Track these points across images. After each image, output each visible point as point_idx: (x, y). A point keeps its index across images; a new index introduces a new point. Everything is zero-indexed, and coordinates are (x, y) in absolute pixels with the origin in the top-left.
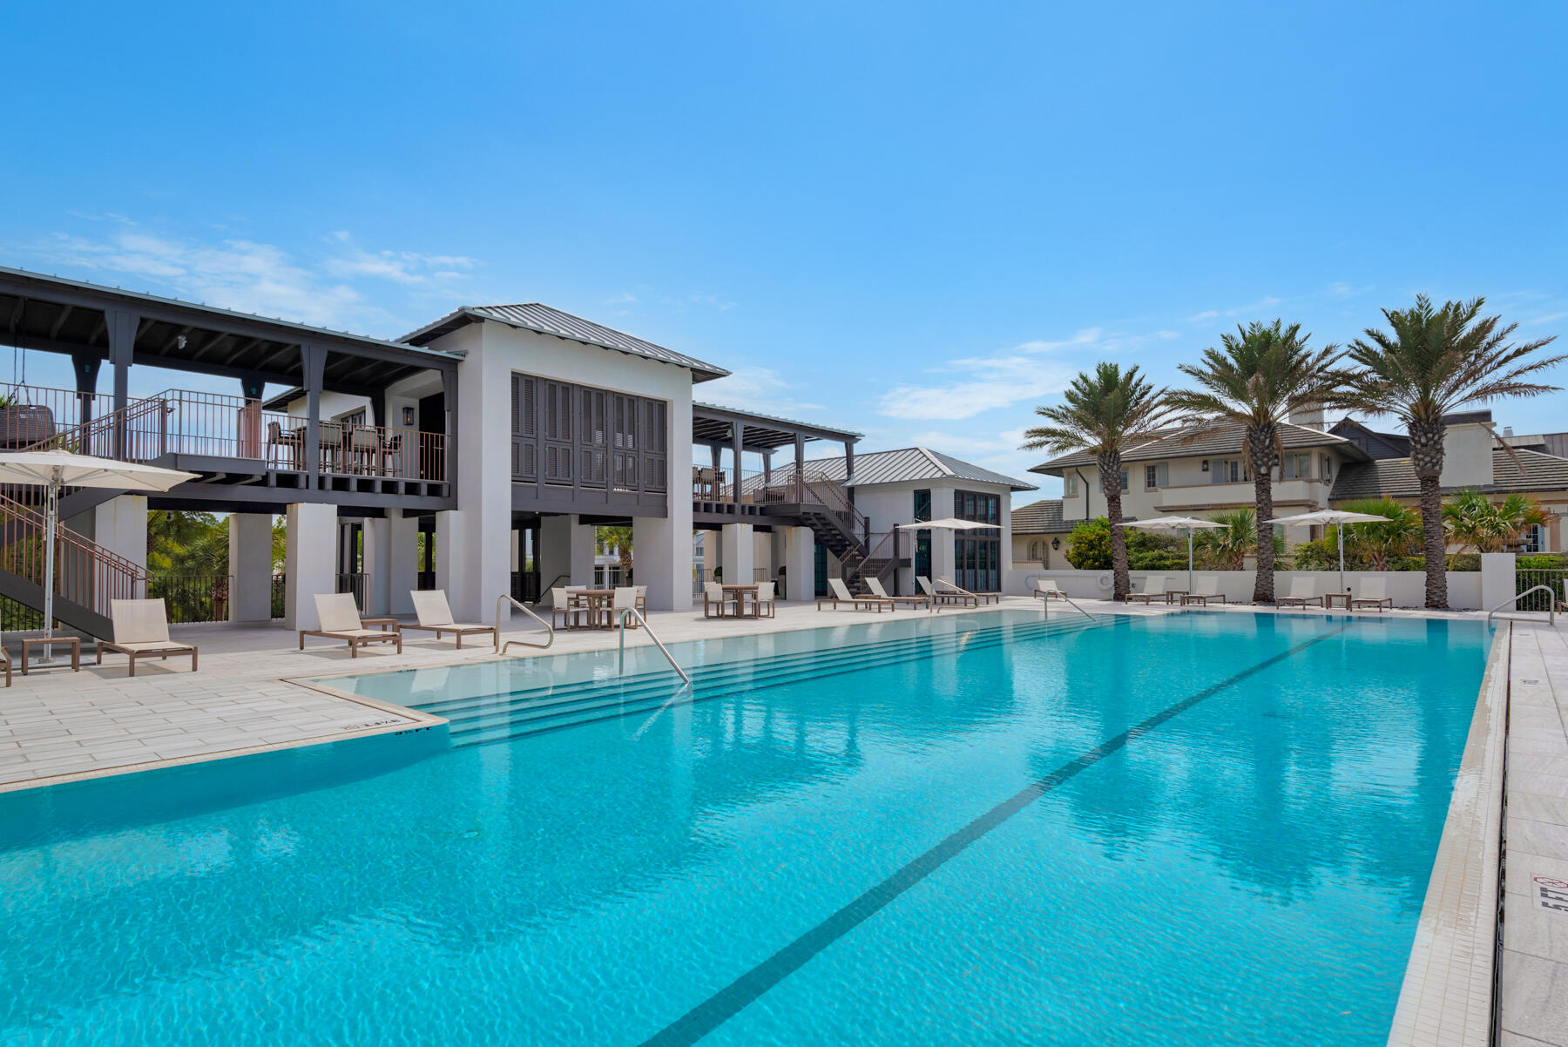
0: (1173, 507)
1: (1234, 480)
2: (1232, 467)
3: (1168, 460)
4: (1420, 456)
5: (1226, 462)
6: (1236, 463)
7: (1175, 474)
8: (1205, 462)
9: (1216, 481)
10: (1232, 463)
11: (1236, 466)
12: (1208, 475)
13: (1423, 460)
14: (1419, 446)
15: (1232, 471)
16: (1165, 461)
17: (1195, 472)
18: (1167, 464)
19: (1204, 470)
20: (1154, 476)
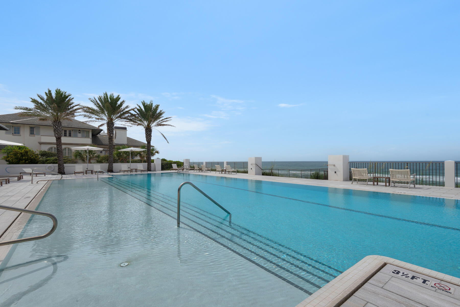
0: (46, 142)
3: (40, 126)
4: (148, 137)
6: (66, 131)
7: (42, 131)
11: (66, 132)
13: (149, 138)
14: (148, 134)
15: (65, 133)
16: (39, 126)
20: (33, 131)
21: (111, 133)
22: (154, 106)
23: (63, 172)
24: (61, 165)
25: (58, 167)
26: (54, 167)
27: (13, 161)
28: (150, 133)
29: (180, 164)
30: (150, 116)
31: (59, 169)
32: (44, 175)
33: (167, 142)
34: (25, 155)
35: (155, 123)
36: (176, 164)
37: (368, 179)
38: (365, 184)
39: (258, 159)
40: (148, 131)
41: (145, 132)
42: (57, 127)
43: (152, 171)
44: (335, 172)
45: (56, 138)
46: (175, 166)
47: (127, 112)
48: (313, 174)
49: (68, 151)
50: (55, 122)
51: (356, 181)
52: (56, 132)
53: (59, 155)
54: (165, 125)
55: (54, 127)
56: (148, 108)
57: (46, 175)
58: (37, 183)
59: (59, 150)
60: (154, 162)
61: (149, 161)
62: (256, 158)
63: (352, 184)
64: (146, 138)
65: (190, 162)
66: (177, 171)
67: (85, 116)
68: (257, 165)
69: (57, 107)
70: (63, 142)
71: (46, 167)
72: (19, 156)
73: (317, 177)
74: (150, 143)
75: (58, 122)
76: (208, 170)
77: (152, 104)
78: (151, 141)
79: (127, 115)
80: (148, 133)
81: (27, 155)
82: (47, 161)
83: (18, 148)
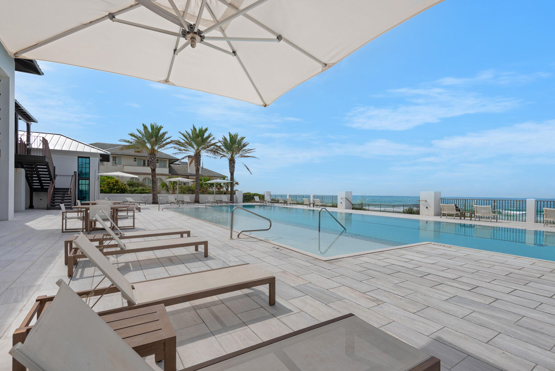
1: (144, 165)
2: (144, 161)
4: (232, 168)
5: (142, 160)
6: (145, 160)
7: (124, 161)
8: (135, 158)
9: (138, 165)
10: (144, 160)
12: (136, 163)
14: (232, 166)
15: (144, 163)
16: (120, 155)
17: (131, 161)
18: (121, 157)
19: (135, 161)
21: (198, 164)
22: (239, 138)
23: (156, 202)
24: (155, 195)
25: (153, 197)
26: (148, 196)
27: (106, 190)
28: (234, 165)
29: (262, 197)
30: (235, 148)
31: (154, 199)
32: (145, 205)
33: (250, 173)
34: (116, 185)
35: (238, 155)
36: (258, 197)
37: (455, 213)
38: (452, 218)
39: (348, 193)
40: (232, 162)
41: (229, 163)
42: (153, 159)
43: (235, 203)
44: (427, 208)
45: (151, 169)
46: (257, 198)
47: (214, 144)
48: (406, 210)
49: (148, 181)
50: (151, 155)
51: (446, 215)
52: (152, 164)
53: (154, 185)
54: (248, 156)
55: (151, 159)
56: (233, 138)
57: (146, 205)
58: (162, 210)
59: (154, 181)
60: (235, 194)
61: (232, 193)
62: (346, 192)
63: (441, 218)
64: (230, 170)
65: (271, 195)
66: (259, 204)
67: (175, 148)
68: (347, 199)
69: (155, 140)
70: (157, 172)
71: (141, 196)
72: (112, 186)
73: (410, 212)
74: (233, 174)
75: (154, 154)
76: (294, 203)
77: (237, 136)
78: (234, 172)
79: (212, 147)
80: (231, 164)
81: (119, 185)
82: (135, 190)
83: (107, 178)
